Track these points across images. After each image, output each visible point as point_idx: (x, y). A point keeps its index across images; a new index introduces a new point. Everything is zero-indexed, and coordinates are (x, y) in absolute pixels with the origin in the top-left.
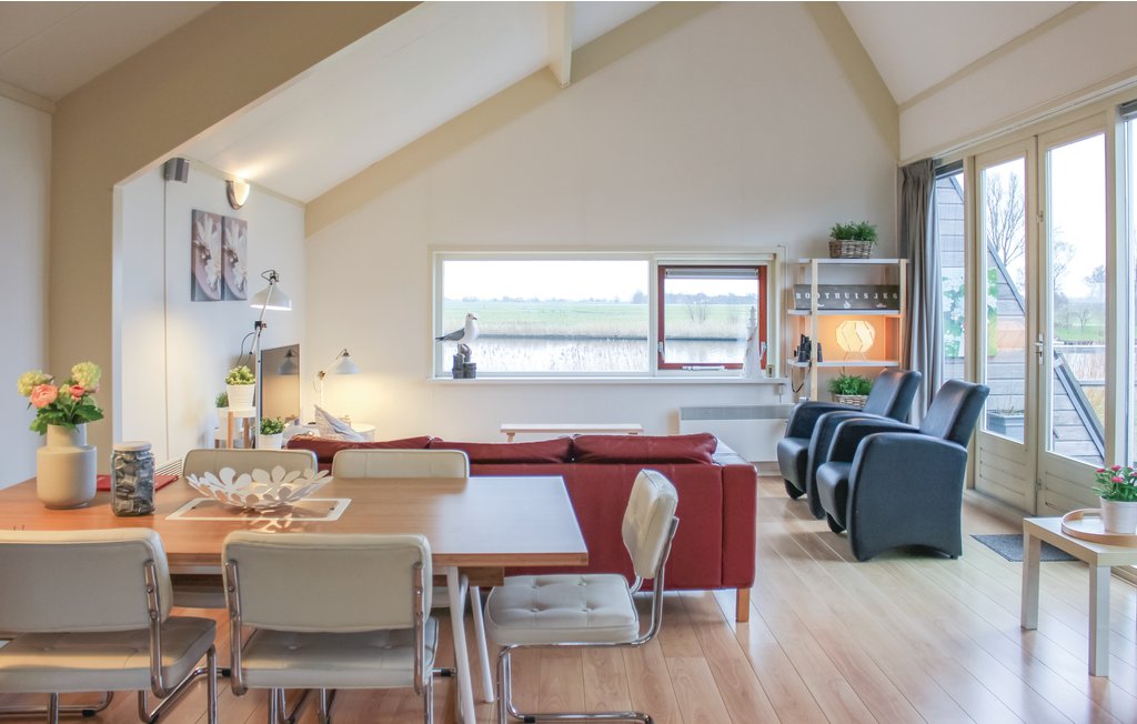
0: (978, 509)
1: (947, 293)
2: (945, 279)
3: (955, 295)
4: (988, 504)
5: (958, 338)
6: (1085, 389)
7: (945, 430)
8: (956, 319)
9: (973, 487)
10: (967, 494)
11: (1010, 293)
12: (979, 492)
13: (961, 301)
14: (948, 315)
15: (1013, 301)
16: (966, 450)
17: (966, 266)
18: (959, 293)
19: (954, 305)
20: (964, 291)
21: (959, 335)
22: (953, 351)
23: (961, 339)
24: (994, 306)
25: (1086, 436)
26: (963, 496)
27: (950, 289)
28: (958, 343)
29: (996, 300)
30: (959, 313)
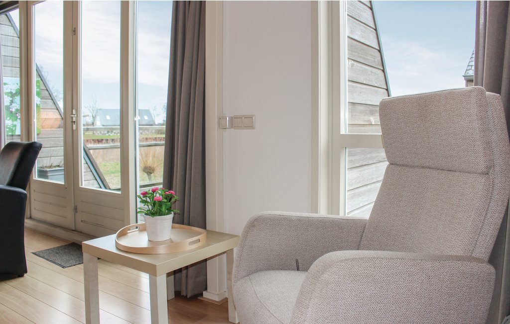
0: (35, 232)
1: (7, 94)
2: (5, 84)
3: (12, 95)
4: (42, 227)
5: (15, 123)
6: (91, 151)
7: (8, 178)
8: (14, 110)
9: (30, 218)
10: (27, 223)
11: (49, 95)
12: (34, 220)
13: (17, 99)
14: (8, 108)
15: (50, 100)
16: (25, 192)
17: (21, 68)
18: (16, 94)
19: (12, 102)
20: (20, 92)
21: (16, 120)
22: (12, 131)
23: (18, 123)
24: (38, 103)
25: (92, 177)
26: (25, 224)
27: (9, 91)
28: (15, 126)
29: (39, 99)
30: (16, 106)
